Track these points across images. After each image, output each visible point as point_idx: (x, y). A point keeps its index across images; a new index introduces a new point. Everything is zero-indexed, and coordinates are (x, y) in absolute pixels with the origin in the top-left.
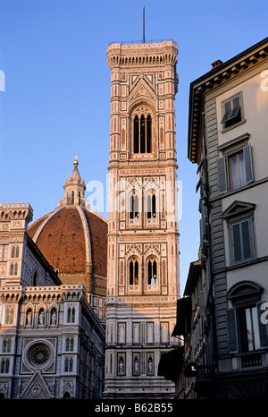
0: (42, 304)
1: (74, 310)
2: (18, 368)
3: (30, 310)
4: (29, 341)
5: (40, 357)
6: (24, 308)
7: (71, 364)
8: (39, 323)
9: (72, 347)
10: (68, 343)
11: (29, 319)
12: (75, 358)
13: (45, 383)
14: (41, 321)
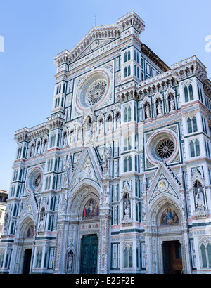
0: (157, 94)
1: (191, 88)
2: (142, 165)
3: (147, 104)
4: (150, 135)
5: (166, 149)
6: (142, 104)
7: (198, 147)
8: (158, 114)
9: (195, 127)
10: (189, 125)
11: (148, 114)
12: (201, 138)
13: (171, 176)
14: (159, 111)
